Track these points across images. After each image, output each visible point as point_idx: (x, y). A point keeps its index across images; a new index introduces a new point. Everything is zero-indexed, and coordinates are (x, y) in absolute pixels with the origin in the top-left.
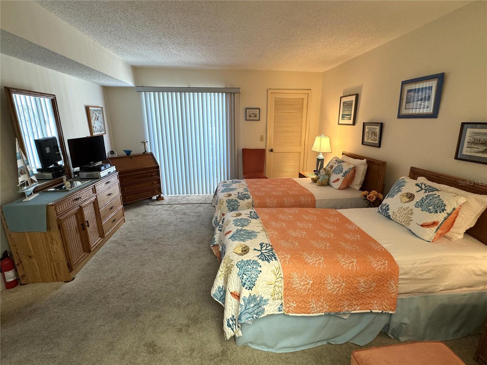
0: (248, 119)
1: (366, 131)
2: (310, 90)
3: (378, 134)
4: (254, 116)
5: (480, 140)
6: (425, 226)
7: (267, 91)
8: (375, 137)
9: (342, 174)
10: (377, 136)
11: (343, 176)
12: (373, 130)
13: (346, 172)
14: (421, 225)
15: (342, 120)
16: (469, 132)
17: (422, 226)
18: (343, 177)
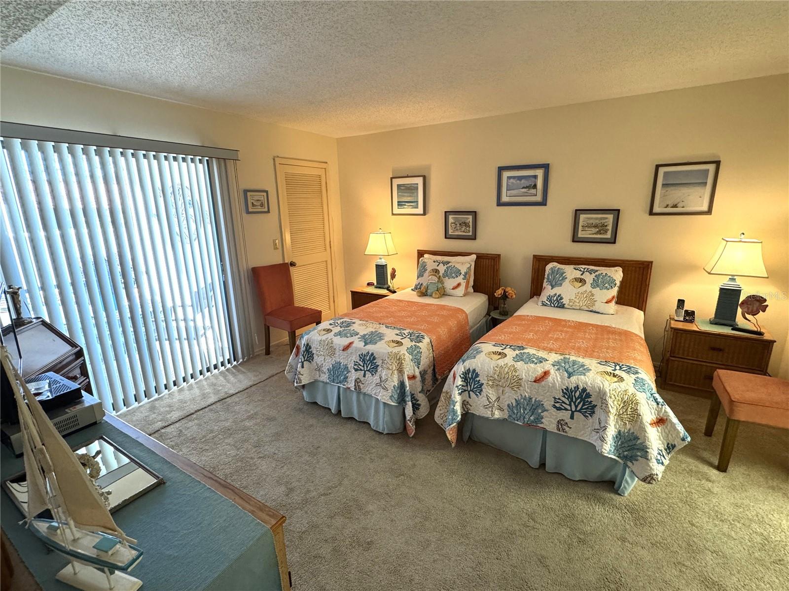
0: (250, 210)
1: (450, 222)
2: (326, 163)
3: (471, 224)
4: (259, 204)
5: (592, 224)
6: (609, 302)
7: (274, 159)
8: (468, 229)
9: (462, 276)
10: (470, 227)
11: (463, 279)
12: (463, 220)
13: (466, 273)
14: (605, 301)
15: (398, 208)
16: (582, 217)
17: (606, 303)
18: (464, 281)
